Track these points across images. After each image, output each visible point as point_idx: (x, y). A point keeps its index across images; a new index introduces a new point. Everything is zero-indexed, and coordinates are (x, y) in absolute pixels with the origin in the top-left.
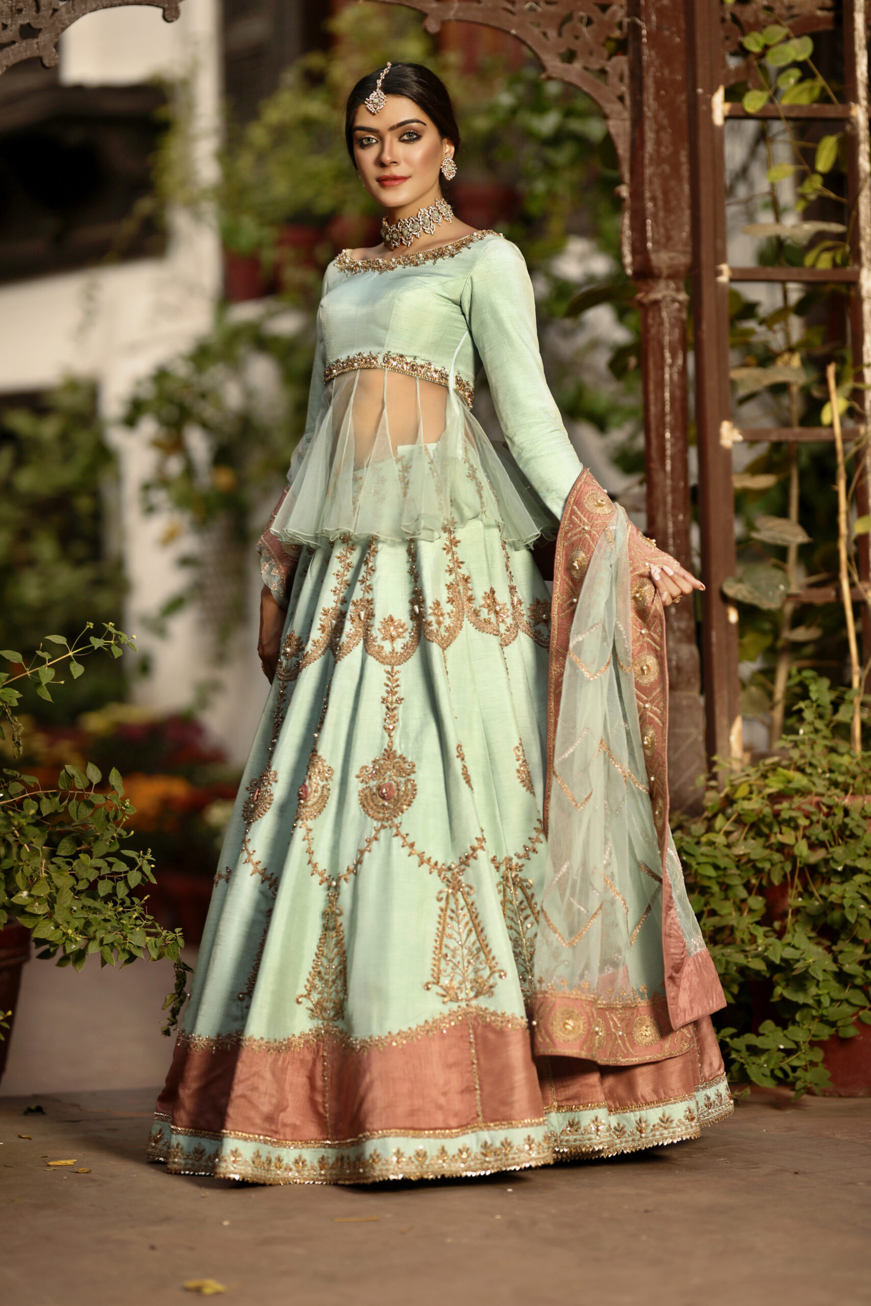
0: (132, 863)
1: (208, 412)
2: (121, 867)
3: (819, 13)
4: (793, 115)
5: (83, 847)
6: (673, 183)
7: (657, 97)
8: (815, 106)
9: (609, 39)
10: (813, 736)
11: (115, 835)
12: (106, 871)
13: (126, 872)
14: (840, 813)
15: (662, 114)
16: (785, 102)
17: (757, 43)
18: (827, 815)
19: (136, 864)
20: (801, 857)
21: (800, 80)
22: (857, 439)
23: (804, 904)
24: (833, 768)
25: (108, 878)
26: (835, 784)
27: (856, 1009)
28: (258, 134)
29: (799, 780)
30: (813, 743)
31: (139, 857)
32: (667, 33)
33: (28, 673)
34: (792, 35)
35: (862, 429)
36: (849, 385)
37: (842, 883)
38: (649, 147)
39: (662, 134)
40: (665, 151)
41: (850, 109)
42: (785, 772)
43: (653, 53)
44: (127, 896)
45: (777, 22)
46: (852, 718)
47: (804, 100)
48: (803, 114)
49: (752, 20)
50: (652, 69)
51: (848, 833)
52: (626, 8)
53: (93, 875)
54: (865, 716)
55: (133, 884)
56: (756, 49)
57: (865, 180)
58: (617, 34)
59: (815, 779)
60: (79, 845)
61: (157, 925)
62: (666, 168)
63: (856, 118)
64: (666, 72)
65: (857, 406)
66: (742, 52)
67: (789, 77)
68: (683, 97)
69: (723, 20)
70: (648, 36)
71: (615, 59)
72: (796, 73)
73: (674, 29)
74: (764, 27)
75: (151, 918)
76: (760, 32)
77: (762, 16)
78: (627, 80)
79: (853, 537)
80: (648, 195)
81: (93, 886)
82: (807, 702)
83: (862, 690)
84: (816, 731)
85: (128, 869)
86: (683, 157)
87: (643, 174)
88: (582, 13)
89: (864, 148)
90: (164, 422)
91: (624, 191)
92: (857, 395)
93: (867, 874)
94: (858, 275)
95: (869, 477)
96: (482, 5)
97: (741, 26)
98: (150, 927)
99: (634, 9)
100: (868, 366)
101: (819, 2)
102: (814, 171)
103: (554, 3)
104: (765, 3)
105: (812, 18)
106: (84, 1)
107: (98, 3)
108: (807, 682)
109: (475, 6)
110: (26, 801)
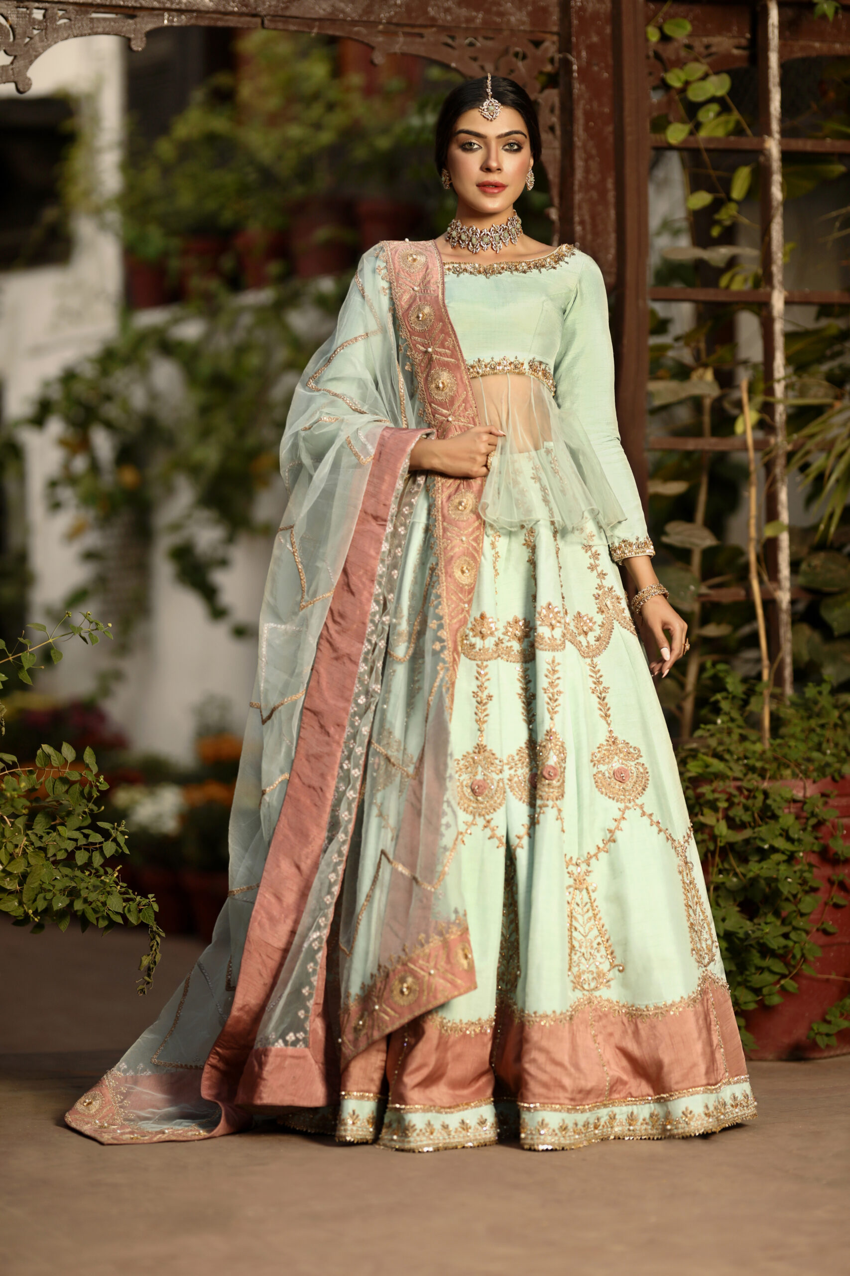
0: (106, 835)
1: (112, 411)
2: (96, 838)
3: (736, 52)
4: (712, 146)
5: (57, 822)
6: (600, 208)
7: (587, 128)
8: (732, 138)
9: (541, 73)
10: (730, 725)
11: (87, 810)
12: (82, 841)
13: (101, 843)
14: (761, 797)
15: (591, 144)
16: (703, 134)
17: (679, 79)
18: (747, 798)
19: (111, 835)
20: (721, 836)
21: (719, 114)
22: (768, 449)
23: (724, 880)
24: (748, 755)
25: (85, 849)
26: (751, 769)
27: (777, 977)
28: (165, 148)
29: (717, 766)
30: (729, 732)
31: (113, 828)
32: (596, 68)
33: (11, 658)
34: (711, 72)
35: (772, 440)
36: (760, 399)
37: (760, 861)
38: (579, 175)
39: (591, 163)
40: (594, 179)
41: (763, 141)
42: (705, 758)
43: (583, 87)
44: (101, 866)
45: (696, 60)
46: (762, 708)
47: (720, 133)
48: (721, 146)
49: (673, 57)
50: (582, 102)
51: (769, 814)
52: (557, 44)
53: (70, 846)
54: (774, 707)
55: (108, 854)
56: (677, 84)
57: (777, 208)
58: (549, 68)
59: (732, 764)
60: (54, 820)
61: (130, 891)
62: (594, 194)
63: (769, 150)
64: (595, 104)
65: (767, 418)
66: (665, 86)
67: (708, 111)
68: (610, 128)
69: (648, 57)
70: (579, 71)
71: (547, 92)
72: (714, 108)
73: (603, 64)
74: (685, 64)
75: (125, 885)
76: (681, 68)
77: (683, 53)
78: (557, 112)
79: (763, 541)
80: (577, 219)
81: (71, 855)
82: (724, 694)
83: (772, 683)
84: (732, 720)
85: (103, 840)
86: (610, 184)
87: (572, 199)
88: (518, 49)
89: (777, 178)
90: (71, 422)
91: (554, 214)
92: (767, 408)
93: (783, 853)
94: (769, 296)
95: (779, 485)
96: (425, 40)
97: (662, 62)
98: (124, 893)
99: (566, 45)
100: (779, 381)
101: (735, 41)
102: (730, 199)
103: (491, 39)
104: (686, 41)
105: (729, 56)
106: (57, 29)
107: (70, 32)
108: (721, 675)
109: (418, 40)
110: (6, 778)
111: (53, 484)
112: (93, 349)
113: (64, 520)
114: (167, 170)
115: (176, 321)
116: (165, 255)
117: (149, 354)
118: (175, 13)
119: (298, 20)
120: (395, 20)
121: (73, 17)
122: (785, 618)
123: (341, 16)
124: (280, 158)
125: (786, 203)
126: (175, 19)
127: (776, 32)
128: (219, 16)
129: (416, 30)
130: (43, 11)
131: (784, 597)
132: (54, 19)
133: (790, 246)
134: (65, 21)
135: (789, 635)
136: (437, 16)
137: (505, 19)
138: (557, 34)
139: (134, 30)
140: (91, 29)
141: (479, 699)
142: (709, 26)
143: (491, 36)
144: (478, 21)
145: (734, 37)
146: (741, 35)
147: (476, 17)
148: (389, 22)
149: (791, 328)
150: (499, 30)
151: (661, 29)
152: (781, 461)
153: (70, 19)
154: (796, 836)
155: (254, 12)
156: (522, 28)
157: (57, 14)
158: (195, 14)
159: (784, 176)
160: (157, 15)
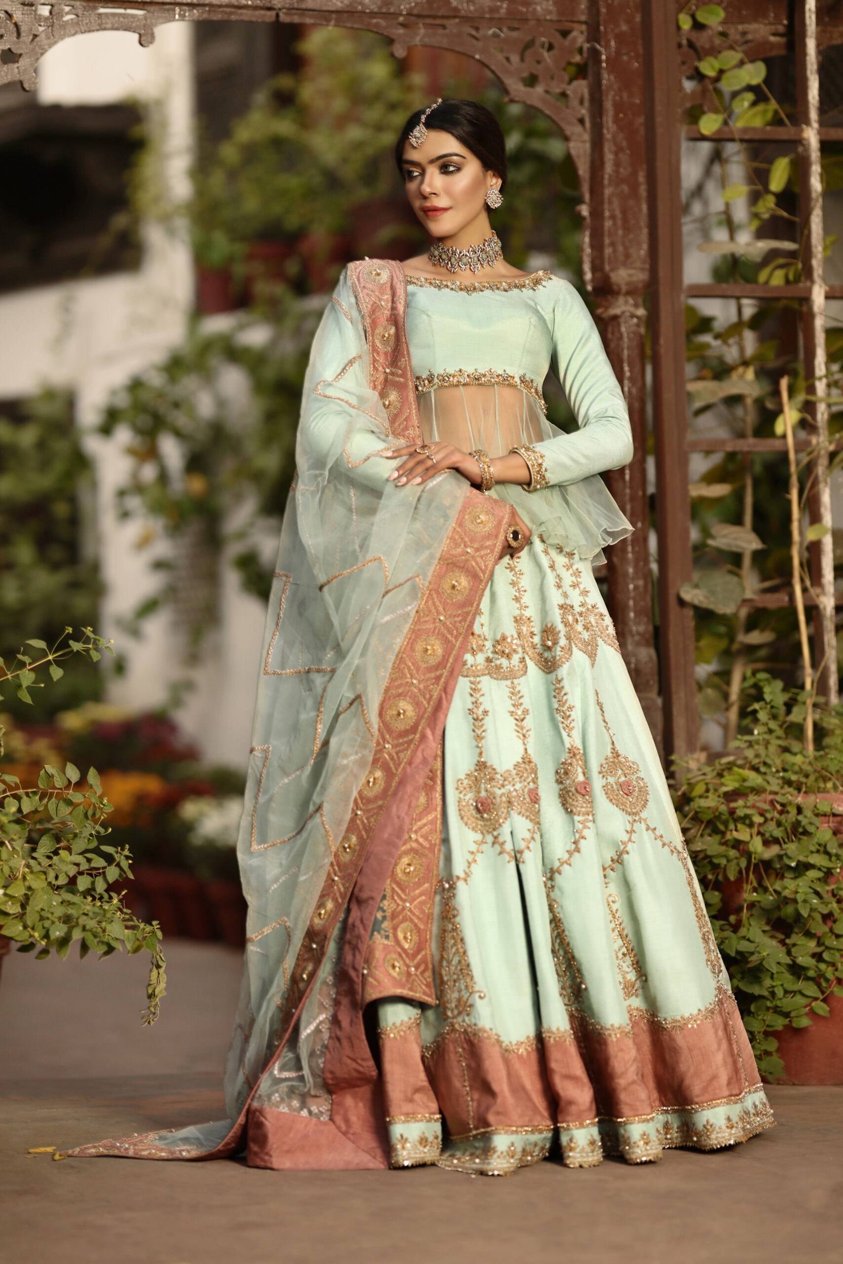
0: (109, 859)
1: (181, 420)
2: (99, 862)
3: (772, 39)
4: (747, 137)
5: (62, 844)
6: (631, 202)
7: (616, 120)
8: (768, 128)
9: (569, 63)
10: (767, 736)
11: (93, 832)
12: (84, 866)
13: (104, 868)
14: (793, 811)
15: (621, 136)
16: (739, 124)
17: (713, 67)
18: (781, 813)
19: (114, 860)
20: (756, 853)
21: (754, 104)
22: (809, 449)
23: (758, 899)
24: (786, 767)
25: (87, 874)
26: (788, 783)
27: (809, 1000)
28: (229, 152)
29: (754, 779)
30: (767, 743)
31: (117, 852)
32: (625, 58)
33: (9, 676)
34: (746, 60)
35: (814, 440)
36: (801, 397)
37: (795, 878)
38: (609, 168)
39: (621, 155)
40: (624, 172)
41: (802, 131)
42: (740, 771)
43: (612, 78)
44: (105, 890)
45: (731, 48)
46: (805, 719)
47: (758, 123)
48: (757, 136)
49: (707, 46)
50: (612, 93)
51: (801, 830)
52: (586, 34)
53: (72, 871)
54: (818, 717)
55: (111, 880)
56: (711, 73)
57: (817, 200)
58: (577, 59)
59: (769, 778)
60: (59, 842)
61: (135, 918)
62: (625, 188)
63: (808, 140)
64: (625, 95)
65: (809, 418)
66: (698, 76)
67: (743, 100)
68: (641, 120)
69: (680, 46)
70: (607, 61)
71: (575, 83)
72: (750, 97)
73: (632, 54)
74: (720, 52)
75: (129, 911)
76: (716, 57)
77: (718, 41)
78: (586, 103)
79: (806, 544)
80: (607, 214)
81: (73, 881)
82: (762, 703)
83: (814, 692)
84: (770, 731)
85: (105, 864)
86: (641, 177)
87: (602, 194)
88: (543, 39)
89: (816, 169)
90: (139, 431)
91: (585, 210)
92: (809, 407)
93: (819, 869)
94: (809, 291)
95: (822, 486)
96: (447, 31)
97: (697, 51)
98: (128, 920)
99: (594, 35)
100: (820, 379)
101: (773, 28)
102: (767, 191)
103: (518, 29)
104: (720, 29)
105: (765, 43)
106: (64, 26)
107: (77, 28)
108: (761, 684)
109: (441, 31)
110: (7, 800)
111: (121, 494)
112: (159, 357)
113: (133, 530)
114: (232, 175)
115: (242, 327)
116: (231, 259)
117: (215, 361)
118: (186, 8)
119: (315, 13)
120: (415, 12)
121: (80, 12)
122: (829, 625)
123: (360, 8)
124: (345, 160)
125: (825, 194)
126: (187, 14)
127: (814, 17)
128: (233, 10)
129: (438, 22)
130: (49, 7)
131: (828, 603)
132: (61, 14)
133: (830, 239)
134: (73, 16)
135: (834, 642)
136: (460, 7)
137: (531, 9)
138: (585, 23)
139: (144, 26)
140: (100, 25)
141: (475, 716)
142: (744, 12)
143: (516, 26)
144: (503, 11)
145: (770, 24)
146: (778, 21)
147: (501, 7)
148: (409, 14)
149: (833, 324)
150: (526, 20)
151: (693, 17)
152: (823, 462)
153: (77, 16)
154: (834, 851)
155: (269, 5)
156: (548, 17)
157: (63, 10)
158: (207, 9)
159: (823, 167)
160: (168, 10)
